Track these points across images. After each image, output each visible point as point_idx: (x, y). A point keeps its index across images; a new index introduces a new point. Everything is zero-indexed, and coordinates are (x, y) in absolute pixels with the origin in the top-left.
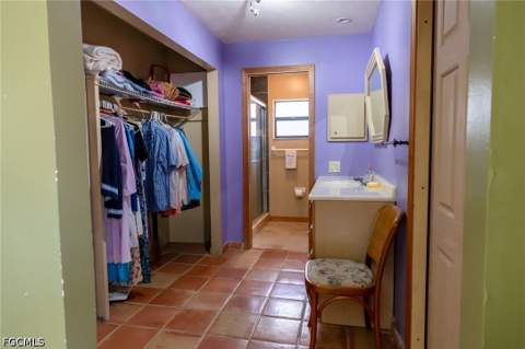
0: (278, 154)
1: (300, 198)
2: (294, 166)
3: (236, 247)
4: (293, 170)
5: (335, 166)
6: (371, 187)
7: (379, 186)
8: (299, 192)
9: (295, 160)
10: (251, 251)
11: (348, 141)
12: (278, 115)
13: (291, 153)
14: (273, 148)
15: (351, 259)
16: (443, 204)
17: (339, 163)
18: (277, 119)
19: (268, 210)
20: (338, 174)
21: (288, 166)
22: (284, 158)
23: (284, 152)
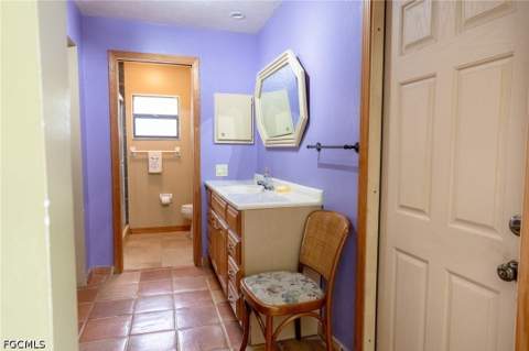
0: (141, 157)
1: (166, 205)
2: (158, 170)
3: (103, 272)
4: (158, 174)
5: (222, 170)
6: (280, 191)
7: (288, 190)
8: (166, 198)
9: (160, 162)
10: (123, 274)
11: (235, 144)
12: (136, 112)
13: (155, 155)
14: (132, 149)
15: (285, 270)
16: (402, 207)
17: (226, 166)
18: (136, 116)
19: (127, 223)
20: (224, 178)
21: (151, 170)
22: (147, 160)
23: (147, 154)
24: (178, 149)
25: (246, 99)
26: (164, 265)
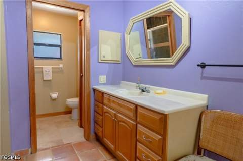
2: (50, 78)
4: (50, 81)
5: (103, 79)
8: (55, 95)
9: (50, 73)
11: (111, 63)
13: (48, 69)
17: (105, 76)
18: (34, 44)
20: (104, 84)
21: (45, 78)
22: (42, 72)
23: (42, 68)
24: (61, 66)
25: (118, 36)
26: (65, 142)
